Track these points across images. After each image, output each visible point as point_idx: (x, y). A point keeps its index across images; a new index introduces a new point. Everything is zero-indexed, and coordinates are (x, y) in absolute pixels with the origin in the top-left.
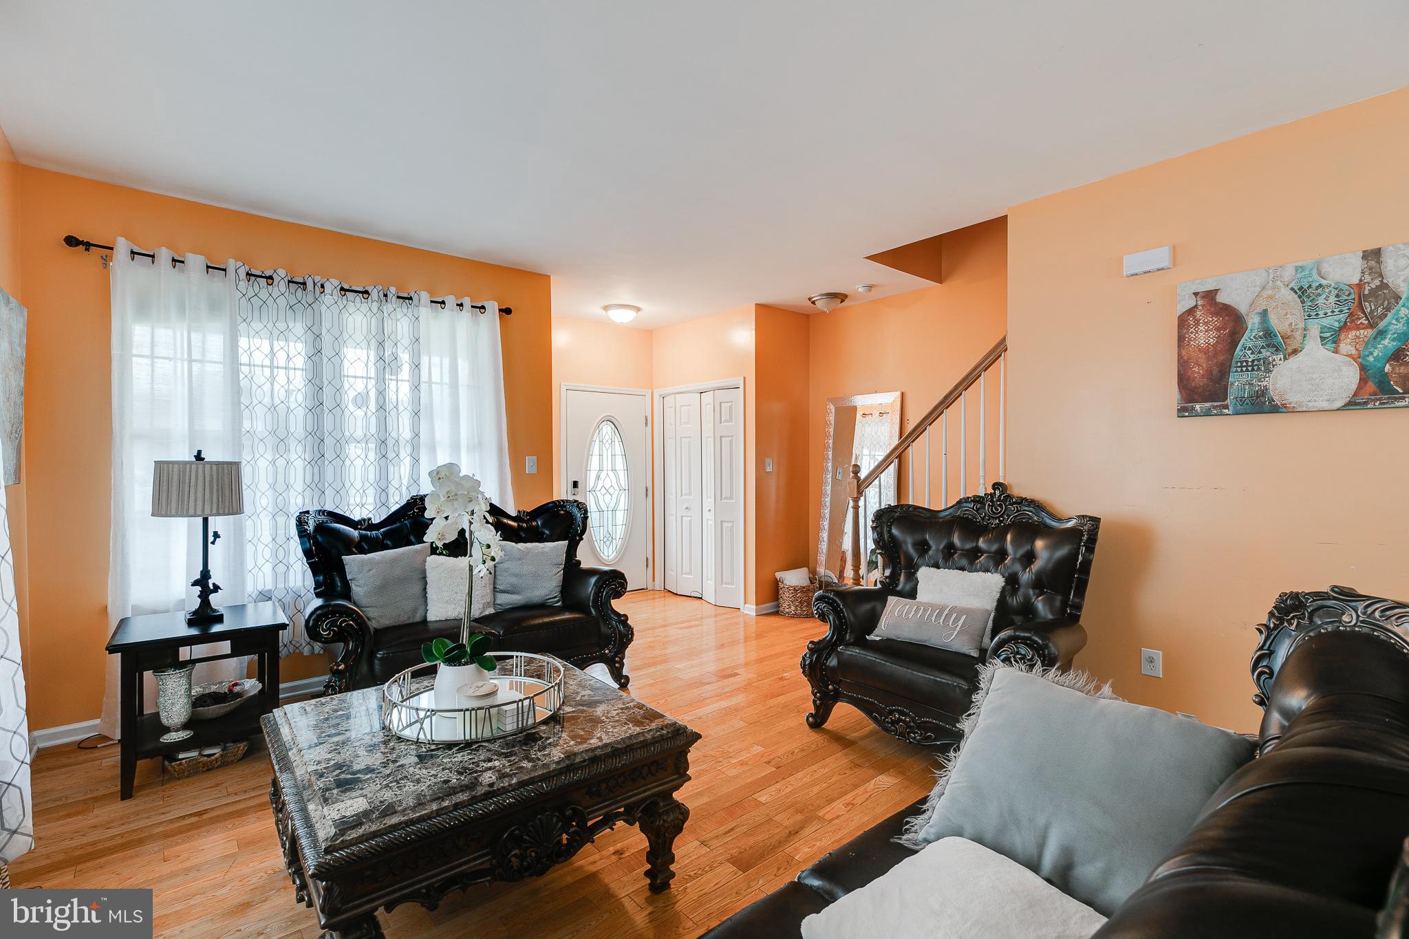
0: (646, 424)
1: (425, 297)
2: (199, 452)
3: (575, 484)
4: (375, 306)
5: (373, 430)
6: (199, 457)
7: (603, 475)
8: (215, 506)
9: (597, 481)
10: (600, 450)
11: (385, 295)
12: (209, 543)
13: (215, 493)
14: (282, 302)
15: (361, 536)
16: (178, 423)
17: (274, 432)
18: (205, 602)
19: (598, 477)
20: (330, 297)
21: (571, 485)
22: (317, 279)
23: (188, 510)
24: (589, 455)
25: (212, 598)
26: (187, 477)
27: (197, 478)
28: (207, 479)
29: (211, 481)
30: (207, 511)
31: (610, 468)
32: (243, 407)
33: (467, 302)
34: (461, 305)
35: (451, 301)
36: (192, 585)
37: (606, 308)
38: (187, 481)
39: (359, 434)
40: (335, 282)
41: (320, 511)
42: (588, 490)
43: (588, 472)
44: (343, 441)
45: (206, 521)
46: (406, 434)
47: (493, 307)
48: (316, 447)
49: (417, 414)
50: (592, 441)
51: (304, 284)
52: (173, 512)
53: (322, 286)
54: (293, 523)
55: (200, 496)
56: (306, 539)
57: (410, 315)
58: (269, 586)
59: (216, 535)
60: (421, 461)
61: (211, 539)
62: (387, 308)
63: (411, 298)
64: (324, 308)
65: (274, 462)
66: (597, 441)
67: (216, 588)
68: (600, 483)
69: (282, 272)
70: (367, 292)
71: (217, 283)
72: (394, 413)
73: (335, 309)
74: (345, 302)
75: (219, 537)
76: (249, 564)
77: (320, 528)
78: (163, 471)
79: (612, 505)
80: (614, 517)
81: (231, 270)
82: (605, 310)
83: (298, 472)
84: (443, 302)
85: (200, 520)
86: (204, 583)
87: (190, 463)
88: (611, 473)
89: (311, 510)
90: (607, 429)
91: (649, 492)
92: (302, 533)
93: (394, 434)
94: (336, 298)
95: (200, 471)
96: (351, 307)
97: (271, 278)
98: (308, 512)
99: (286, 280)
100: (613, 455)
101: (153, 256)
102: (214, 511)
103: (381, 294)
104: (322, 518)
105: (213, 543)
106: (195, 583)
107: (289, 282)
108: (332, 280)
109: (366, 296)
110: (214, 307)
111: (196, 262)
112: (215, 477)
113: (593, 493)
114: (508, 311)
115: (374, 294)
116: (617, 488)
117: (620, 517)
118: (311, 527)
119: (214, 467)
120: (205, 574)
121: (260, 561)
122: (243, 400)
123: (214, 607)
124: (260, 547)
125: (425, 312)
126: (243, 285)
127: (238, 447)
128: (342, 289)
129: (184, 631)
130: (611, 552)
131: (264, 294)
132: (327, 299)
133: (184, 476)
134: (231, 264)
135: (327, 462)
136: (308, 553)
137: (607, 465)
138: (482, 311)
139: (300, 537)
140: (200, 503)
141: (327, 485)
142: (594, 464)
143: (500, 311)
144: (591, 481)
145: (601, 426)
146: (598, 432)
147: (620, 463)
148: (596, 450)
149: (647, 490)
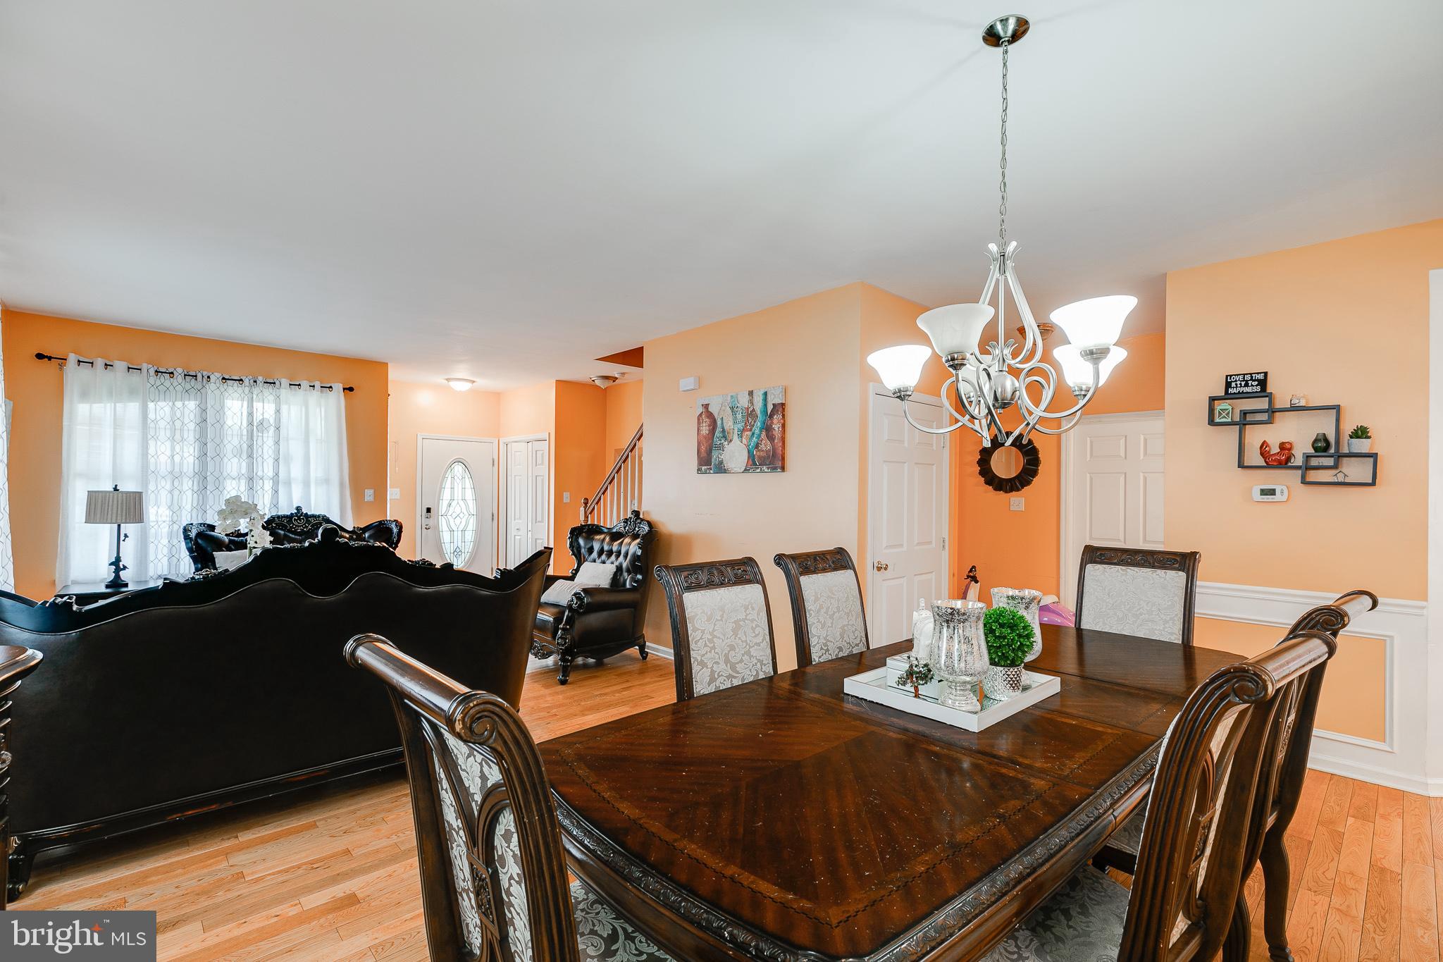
0: (493, 465)
1: (285, 382)
2: (116, 486)
3: (429, 510)
4: (247, 390)
5: (244, 471)
6: (116, 489)
7: (454, 504)
8: (124, 517)
9: (448, 508)
10: (452, 483)
11: (255, 382)
12: (121, 540)
13: (124, 512)
14: (179, 388)
15: (230, 540)
16: (106, 466)
17: (171, 473)
18: (117, 576)
19: (449, 505)
20: (213, 386)
21: (425, 511)
22: (205, 373)
23: (107, 519)
24: (442, 488)
25: (122, 573)
26: (107, 501)
27: (113, 502)
28: (120, 502)
29: (122, 503)
30: (119, 521)
31: (460, 497)
32: (150, 456)
33: (318, 384)
34: (314, 386)
35: (305, 384)
36: (110, 565)
37: (448, 380)
38: (107, 503)
39: (234, 474)
40: (218, 375)
41: (201, 524)
42: (440, 515)
43: (441, 501)
44: (221, 479)
45: (119, 526)
46: (270, 472)
47: (338, 387)
48: (201, 482)
49: (277, 460)
50: (444, 477)
51: (196, 376)
52: (98, 521)
53: (209, 377)
54: (181, 530)
55: (115, 511)
56: (189, 541)
57: (274, 394)
58: (165, 572)
59: (126, 536)
60: (280, 492)
61: (122, 537)
62: (256, 391)
63: (274, 383)
64: (209, 392)
65: (171, 492)
66: (450, 477)
67: (125, 568)
68: (451, 510)
69: (180, 370)
70: (241, 380)
71: (135, 377)
72: (260, 459)
73: (217, 392)
74: (226, 387)
75: (128, 537)
76: (151, 557)
77: (199, 535)
78: (92, 496)
79: (461, 527)
80: (463, 536)
81: (144, 370)
83: (188, 500)
84: (299, 385)
85: (116, 526)
86: (117, 564)
87: (109, 492)
88: (461, 503)
89: (194, 523)
90: (458, 469)
91: (495, 517)
92: (187, 537)
93: (260, 473)
94: (218, 385)
95: (115, 497)
96: (230, 390)
97: (172, 373)
98: (192, 524)
99: (183, 375)
100: (464, 489)
101: (92, 363)
102: (123, 521)
103: (252, 381)
104: (202, 528)
105: (124, 540)
106: (111, 564)
107: (185, 375)
108: (216, 374)
109: (241, 382)
110: (132, 393)
111: (120, 366)
112: (125, 500)
113: (445, 517)
114: (351, 389)
115: (246, 381)
116: (465, 512)
117: (469, 536)
118: (193, 534)
119: (124, 495)
120: (118, 559)
121: (160, 556)
122: (149, 452)
123: (123, 579)
124: (160, 546)
125: (285, 392)
126: (152, 380)
127: (145, 482)
128: (224, 378)
129: (103, 589)
130: (460, 562)
131: (167, 383)
132: (212, 386)
133: (105, 500)
134: (145, 366)
135: (208, 492)
136: (190, 550)
137: (458, 493)
138: (331, 389)
139: (185, 539)
140: (114, 515)
141: (208, 507)
142: (446, 495)
143: (344, 389)
144: (443, 507)
145: (452, 466)
146: (450, 470)
147: (469, 494)
148: (448, 484)
149: (493, 515)
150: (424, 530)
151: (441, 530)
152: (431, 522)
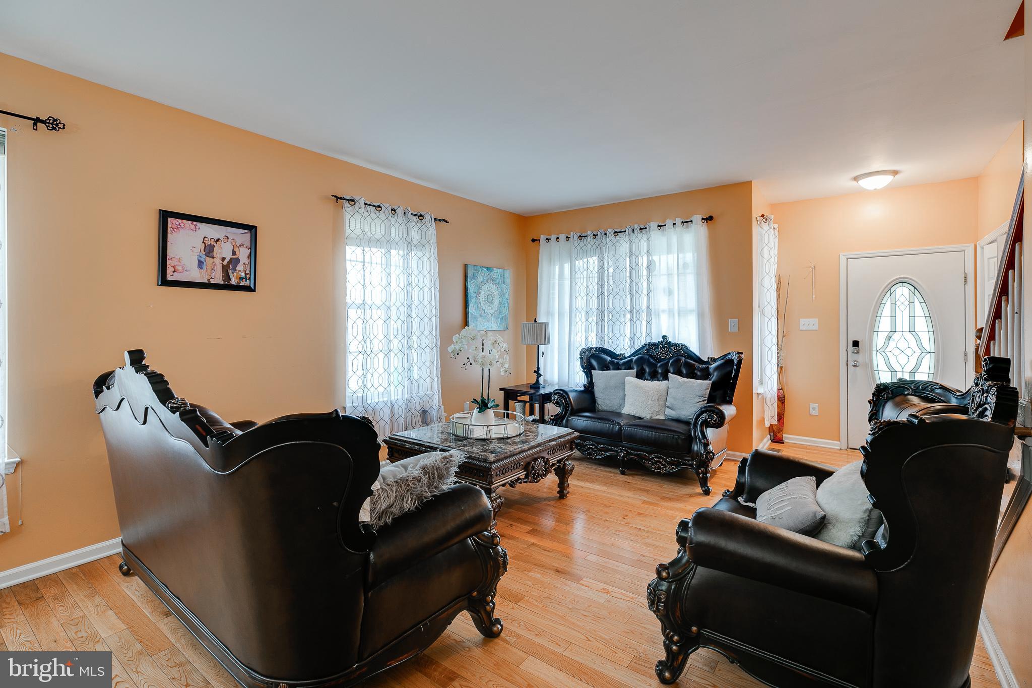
0: (966, 282)
1: (654, 225)
3: (856, 344)
7: (896, 336)
9: (887, 342)
10: (893, 310)
19: (889, 338)
21: (851, 344)
22: (603, 230)
24: (876, 316)
30: (538, 343)
31: (906, 328)
37: (856, 179)
42: (874, 349)
43: (875, 333)
45: (538, 346)
47: (697, 218)
50: (880, 302)
53: (605, 234)
57: (646, 238)
62: (633, 237)
63: (647, 228)
64: (606, 245)
66: (889, 302)
68: (892, 344)
70: (625, 231)
79: (910, 367)
82: (855, 180)
88: (909, 336)
90: (902, 292)
94: (613, 239)
100: (912, 317)
103: (631, 230)
108: (611, 229)
113: (882, 353)
114: (710, 218)
116: (917, 349)
125: (654, 234)
132: (607, 239)
137: (903, 322)
138: (692, 222)
142: (884, 325)
143: (703, 219)
144: (879, 340)
145: (892, 289)
146: (889, 293)
147: (922, 325)
148: (886, 311)
149: (966, 354)
150: (851, 368)
151: (876, 369)
152: (860, 358)
